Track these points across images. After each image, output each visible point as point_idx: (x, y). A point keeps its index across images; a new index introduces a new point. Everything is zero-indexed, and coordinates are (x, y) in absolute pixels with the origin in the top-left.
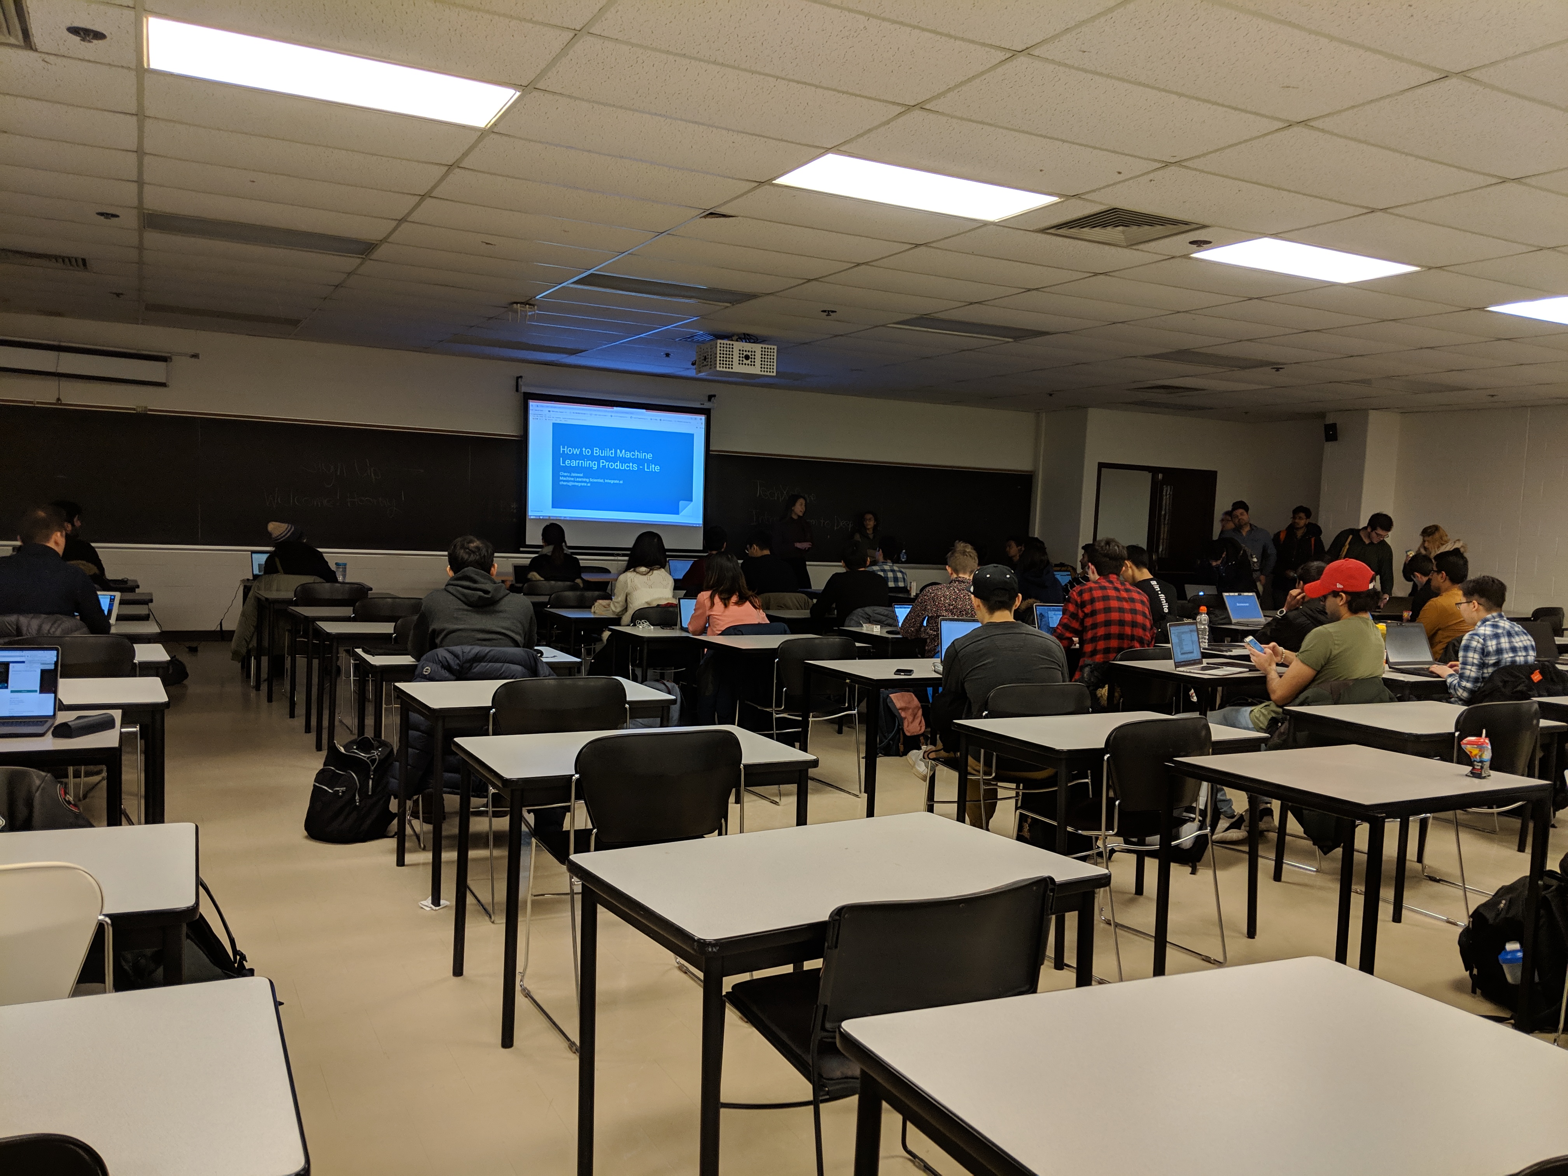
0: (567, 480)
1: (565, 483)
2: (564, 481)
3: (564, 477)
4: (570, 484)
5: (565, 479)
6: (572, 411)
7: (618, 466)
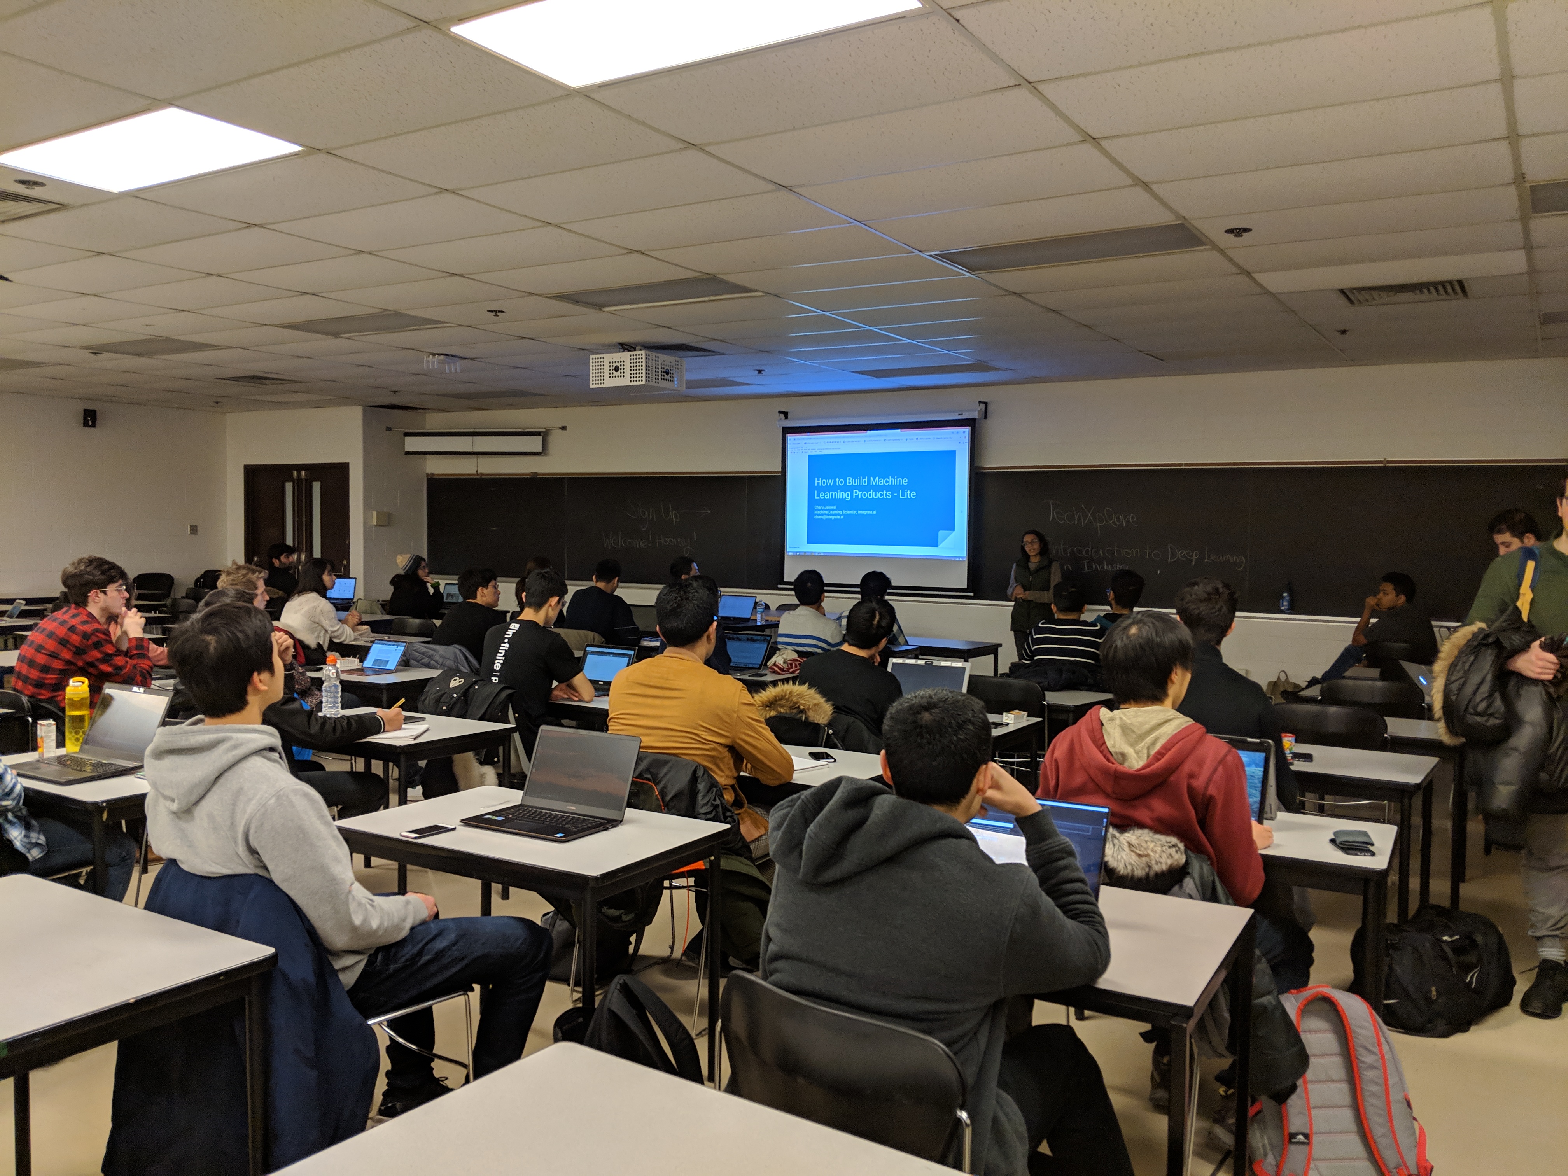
0: (822, 514)
1: (819, 517)
2: (819, 515)
3: (819, 510)
4: (824, 517)
5: (819, 512)
6: (827, 440)
7: (871, 495)
